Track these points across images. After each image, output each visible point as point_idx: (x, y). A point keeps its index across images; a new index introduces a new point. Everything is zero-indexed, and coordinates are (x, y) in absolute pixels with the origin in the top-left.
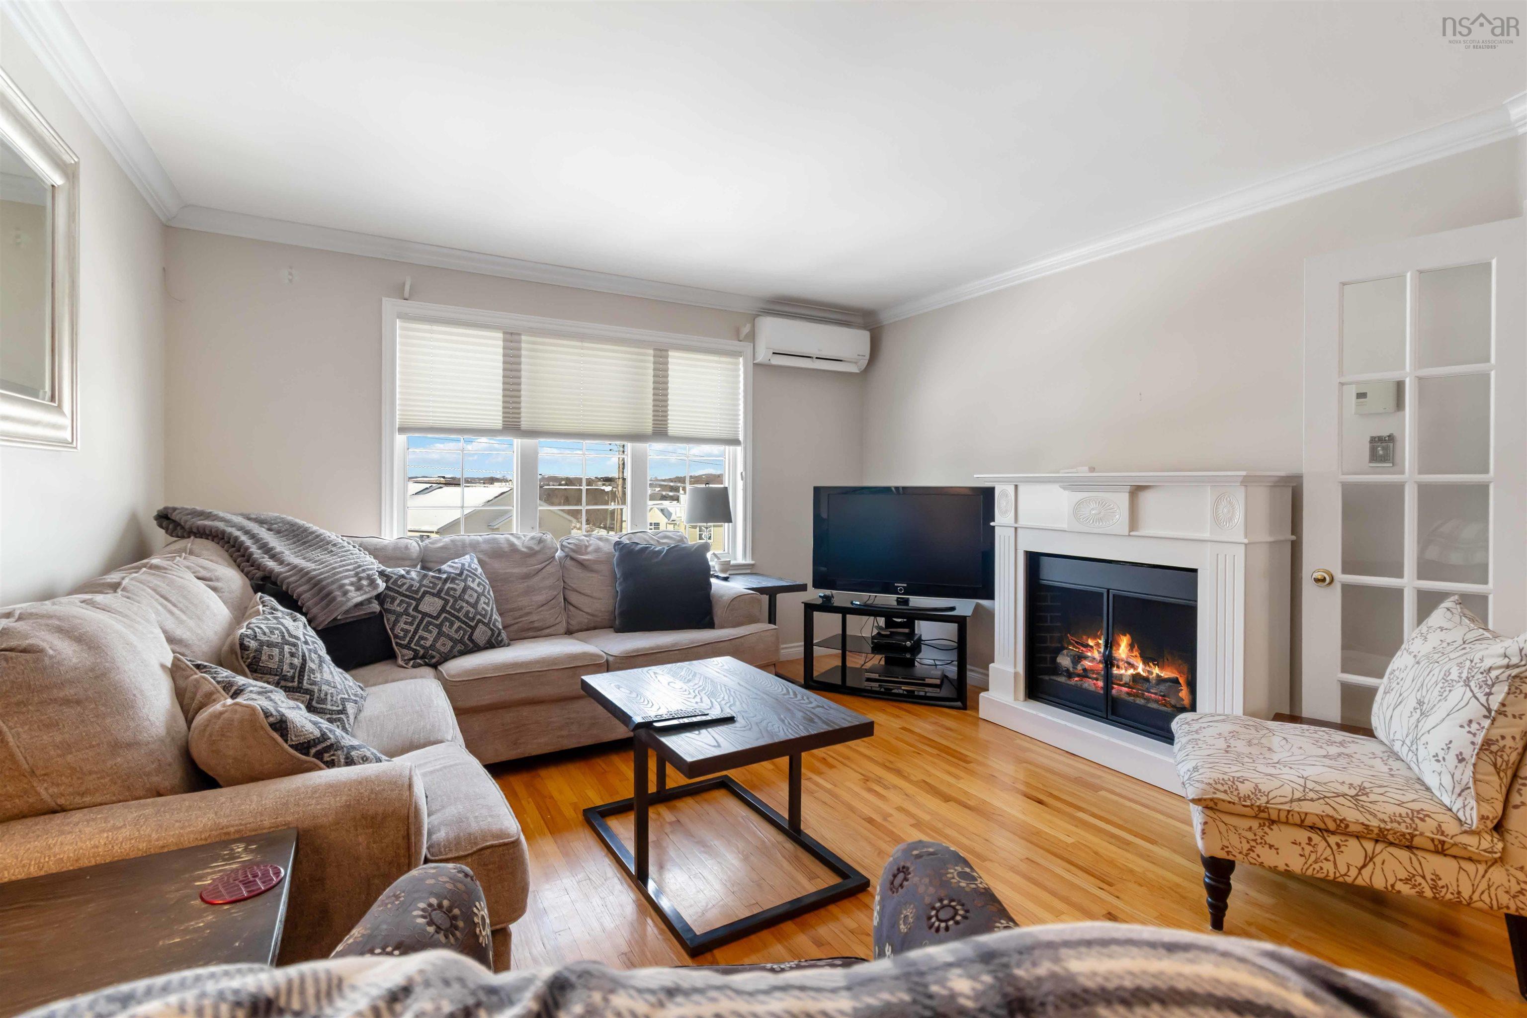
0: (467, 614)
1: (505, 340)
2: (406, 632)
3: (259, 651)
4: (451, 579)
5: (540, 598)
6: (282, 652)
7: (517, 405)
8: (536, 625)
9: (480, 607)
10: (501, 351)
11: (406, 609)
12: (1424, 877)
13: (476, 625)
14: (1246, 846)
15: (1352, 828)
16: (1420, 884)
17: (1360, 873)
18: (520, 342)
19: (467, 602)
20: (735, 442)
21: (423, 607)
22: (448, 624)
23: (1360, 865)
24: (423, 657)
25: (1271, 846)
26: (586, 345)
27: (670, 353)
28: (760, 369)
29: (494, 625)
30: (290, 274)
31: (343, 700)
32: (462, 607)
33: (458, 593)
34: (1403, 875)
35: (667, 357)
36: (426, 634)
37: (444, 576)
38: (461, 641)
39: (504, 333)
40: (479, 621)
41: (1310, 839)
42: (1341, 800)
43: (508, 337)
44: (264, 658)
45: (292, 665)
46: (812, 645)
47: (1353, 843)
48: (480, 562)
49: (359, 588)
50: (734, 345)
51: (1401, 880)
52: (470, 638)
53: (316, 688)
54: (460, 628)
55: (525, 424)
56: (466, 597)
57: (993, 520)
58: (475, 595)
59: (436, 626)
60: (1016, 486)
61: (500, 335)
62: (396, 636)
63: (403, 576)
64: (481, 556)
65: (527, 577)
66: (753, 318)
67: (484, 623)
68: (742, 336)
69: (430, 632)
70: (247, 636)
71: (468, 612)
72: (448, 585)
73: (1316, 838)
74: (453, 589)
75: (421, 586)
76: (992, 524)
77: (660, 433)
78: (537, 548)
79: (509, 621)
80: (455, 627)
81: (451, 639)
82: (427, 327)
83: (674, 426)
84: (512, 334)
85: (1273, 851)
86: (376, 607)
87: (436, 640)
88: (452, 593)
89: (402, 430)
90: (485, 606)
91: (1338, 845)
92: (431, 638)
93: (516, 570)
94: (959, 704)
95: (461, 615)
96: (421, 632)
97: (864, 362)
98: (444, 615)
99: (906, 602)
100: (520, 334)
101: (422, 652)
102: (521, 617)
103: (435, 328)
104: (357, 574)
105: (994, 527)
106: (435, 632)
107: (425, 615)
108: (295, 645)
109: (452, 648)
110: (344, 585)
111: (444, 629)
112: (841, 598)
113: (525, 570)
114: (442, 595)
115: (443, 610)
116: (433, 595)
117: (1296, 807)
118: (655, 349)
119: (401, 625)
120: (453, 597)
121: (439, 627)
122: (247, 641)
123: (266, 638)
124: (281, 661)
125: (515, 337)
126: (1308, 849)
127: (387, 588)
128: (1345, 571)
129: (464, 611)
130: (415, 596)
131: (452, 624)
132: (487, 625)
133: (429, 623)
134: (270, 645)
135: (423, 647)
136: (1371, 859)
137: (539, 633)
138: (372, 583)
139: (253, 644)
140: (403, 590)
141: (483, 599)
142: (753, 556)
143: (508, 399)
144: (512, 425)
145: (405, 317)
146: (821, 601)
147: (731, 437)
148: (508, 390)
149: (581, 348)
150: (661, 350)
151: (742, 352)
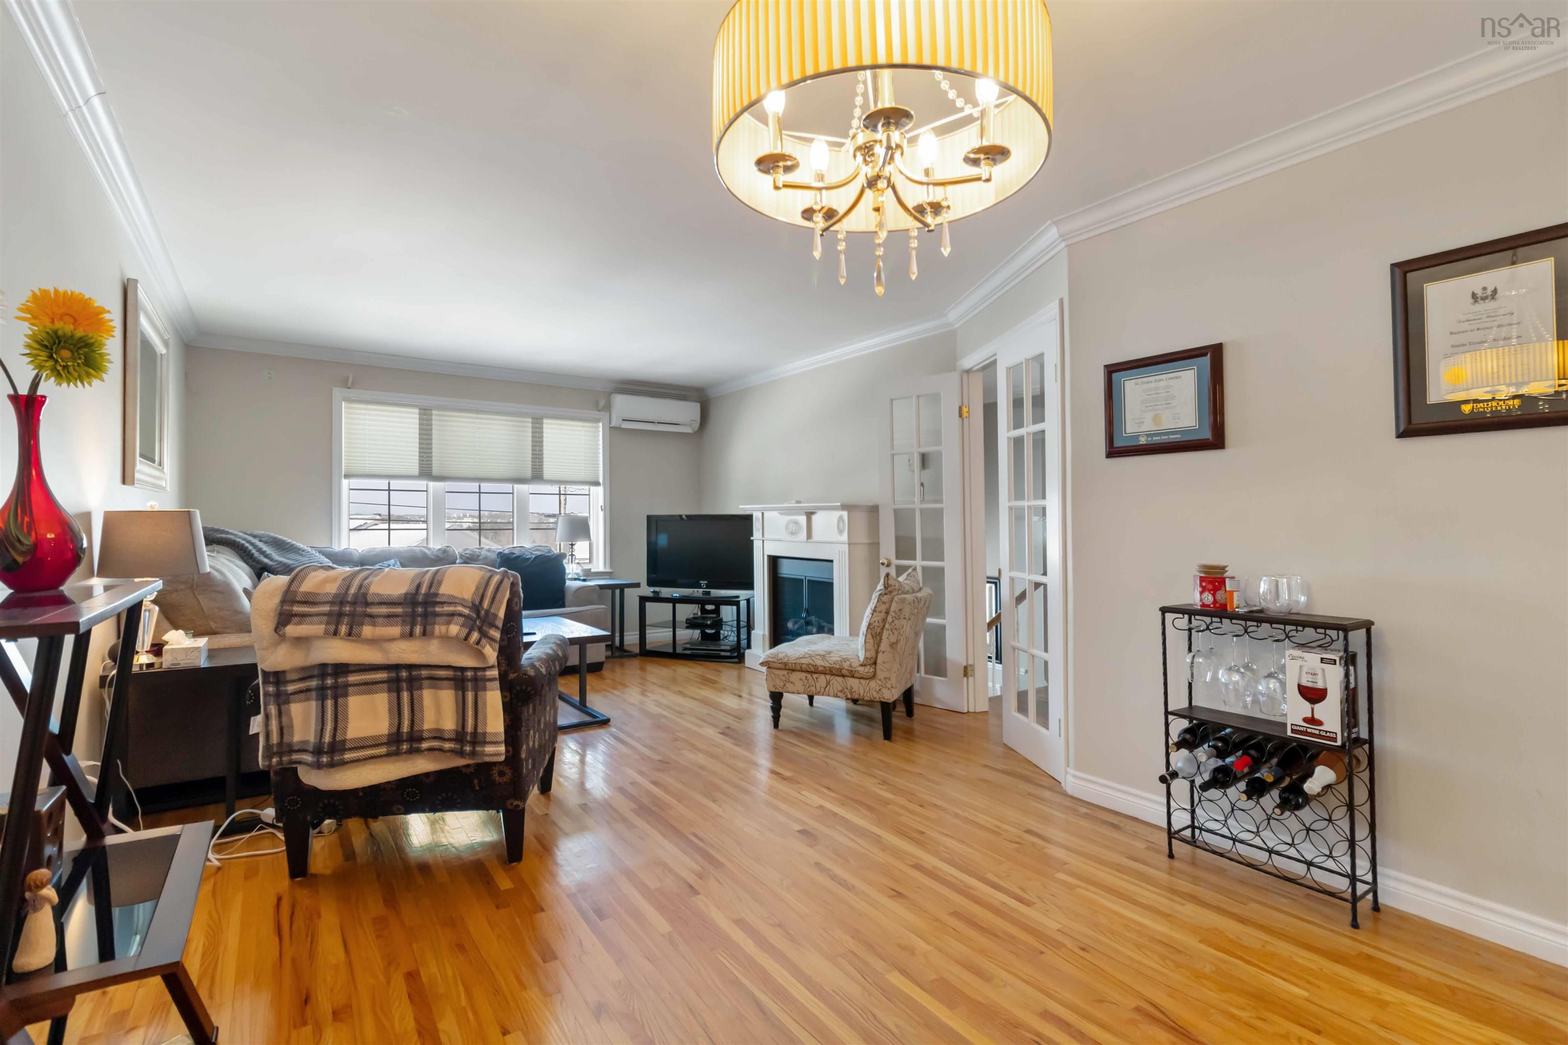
1: (420, 414)
7: (429, 459)
10: (417, 421)
12: (848, 689)
15: (820, 669)
16: (847, 693)
17: (825, 691)
18: (431, 415)
20: (597, 484)
23: (825, 687)
25: (791, 683)
26: (480, 416)
27: (545, 421)
28: (614, 431)
30: (269, 373)
34: (840, 689)
35: (542, 423)
39: (420, 409)
41: (806, 677)
42: (818, 657)
43: (423, 412)
46: (645, 626)
47: (822, 677)
50: (597, 414)
51: (840, 692)
55: (435, 471)
57: (752, 535)
60: (763, 514)
61: (417, 411)
66: (609, 395)
68: (600, 408)
73: (809, 676)
76: (752, 538)
77: (537, 476)
78: (441, 556)
82: (365, 406)
83: (548, 473)
84: (425, 410)
89: (347, 476)
91: (816, 678)
94: (736, 660)
97: (696, 425)
99: (709, 593)
100: (431, 410)
103: (370, 407)
105: (753, 541)
112: (666, 592)
117: (798, 661)
118: (533, 419)
125: (427, 412)
128: (897, 558)
136: (829, 683)
142: (611, 567)
143: (423, 455)
144: (426, 473)
145: (349, 400)
146: (651, 595)
147: (593, 480)
148: (423, 448)
149: (477, 418)
150: (537, 419)
151: (600, 419)
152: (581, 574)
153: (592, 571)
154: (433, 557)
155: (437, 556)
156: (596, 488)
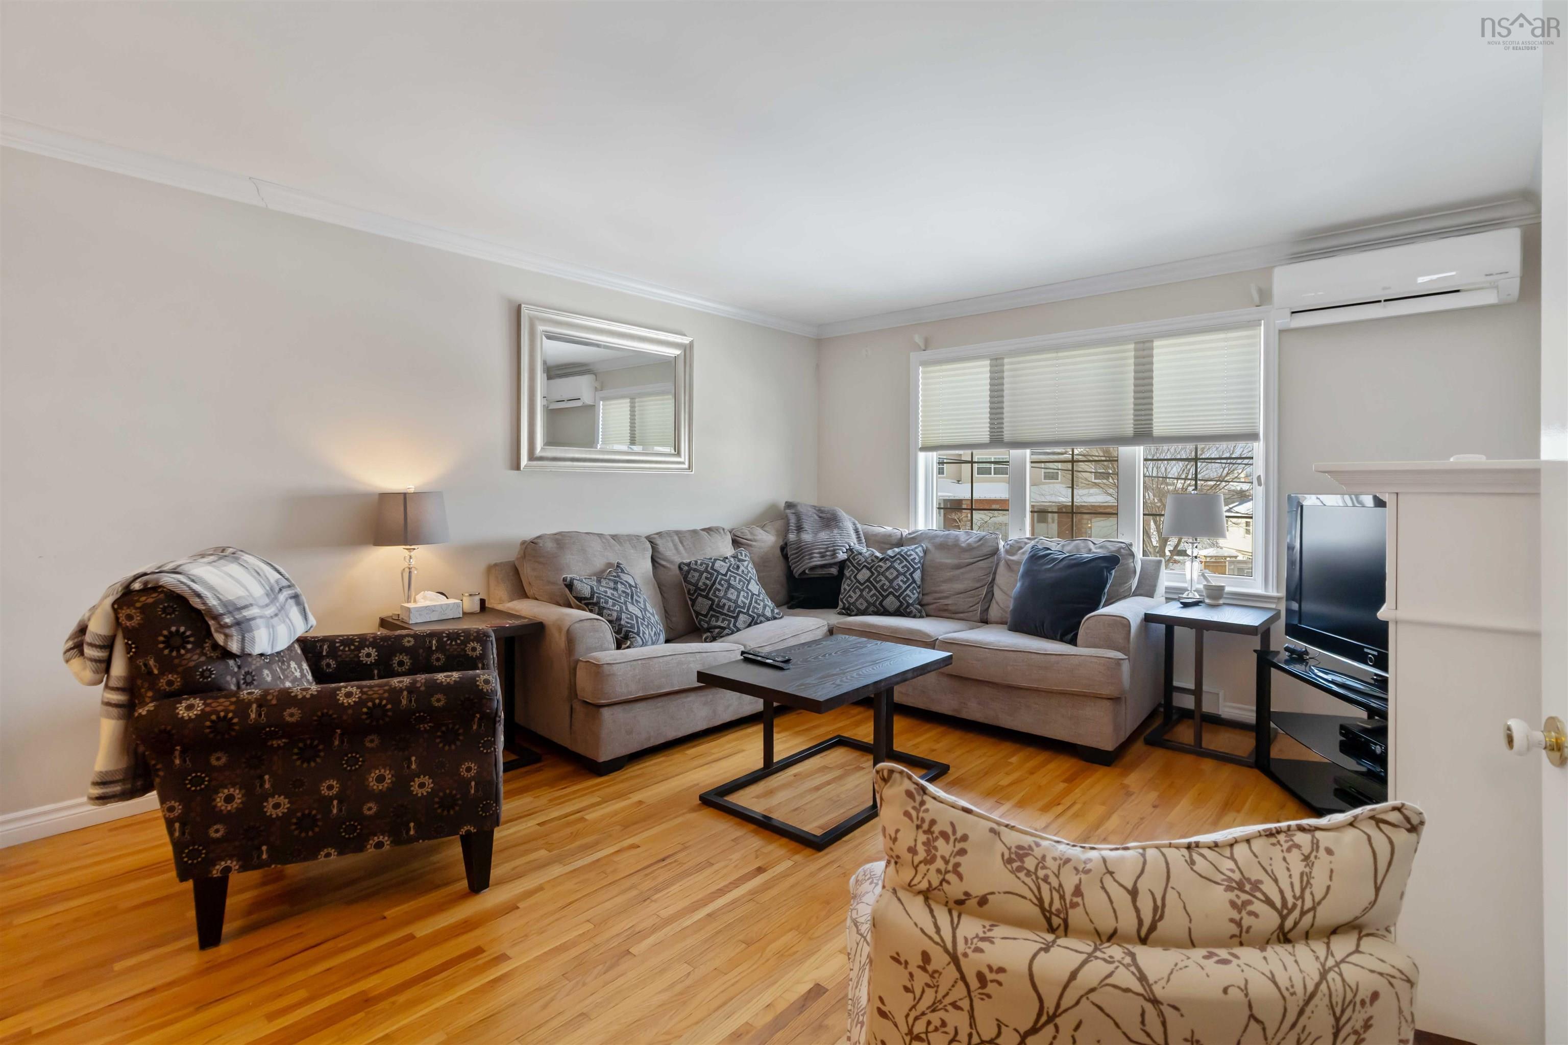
1: (991, 366)
2: (846, 590)
3: (688, 572)
4: (885, 559)
5: (959, 586)
8: (951, 608)
9: (896, 583)
10: (988, 375)
11: (851, 575)
13: (888, 595)
18: (1003, 365)
19: (886, 578)
21: (859, 576)
22: (867, 590)
24: (848, 609)
26: (1060, 354)
27: (1156, 342)
29: (904, 598)
31: (740, 612)
32: (880, 580)
33: (883, 570)
35: (1153, 348)
36: (854, 594)
37: (883, 556)
38: (874, 604)
39: (991, 360)
40: (891, 593)
43: (994, 362)
44: (689, 576)
45: (705, 583)
48: (925, 552)
49: (823, 556)
50: (1248, 313)
52: (881, 604)
53: (717, 600)
54: (874, 595)
55: (1007, 436)
56: (887, 574)
58: (895, 573)
59: (860, 590)
61: (988, 362)
62: (841, 593)
63: (860, 552)
64: (929, 547)
65: (958, 567)
67: (894, 595)
68: (1254, 299)
70: (684, 564)
71: (884, 584)
72: (881, 564)
74: (881, 567)
75: (867, 561)
77: (1142, 434)
78: (978, 546)
79: (927, 599)
80: (872, 593)
81: (867, 601)
82: (938, 368)
83: (1162, 425)
84: (996, 359)
86: (834, 571)
87: (857, 600)
88: (879, 569)
90: (902, 583)
92: (855, 597)
93: (949, 561)
95: (878, 586)
96: (852, 593)
98: (868, 583)
99: (1384, 683)
100: (1003, 358)
101: (847, 605)
102: (940, 599)
103: (944, 367)
104: (827, 548)
106: (859, 593)
107: (858, 581)
108: (712, 574)
109: (867, 608)
110: (814, 553)
111: (864, 593)
113: (954, 561)
114: (873, 570)
115: (868, 580)
116: (869, 568)
118: (1137, 343)
119: (846, 585)
120: (880, 572)
121: (862, 591)
122: (682, 566)
123: (695, 567)
124: (699, 580)
125: (999, 361)
127: (848, 559)
130: (859, 566)
131: (870, 590)
132: (897, 598)
133: (858, 587)
134: (695, 570)
135: (849, 602)
138: (834, 554)
139: (686, 568)
140: (855, 562)
141: (903, 577)
144: (996, 440)
145: (925, 363)
146: (1284, 657)
148: (994, 408)
149: (1057, 359)
150: (1144, 342)
151: (1260, 320)
153: (1227, 589)
154: (963, 545)
155: (969, 545)
156: (1256, 444)
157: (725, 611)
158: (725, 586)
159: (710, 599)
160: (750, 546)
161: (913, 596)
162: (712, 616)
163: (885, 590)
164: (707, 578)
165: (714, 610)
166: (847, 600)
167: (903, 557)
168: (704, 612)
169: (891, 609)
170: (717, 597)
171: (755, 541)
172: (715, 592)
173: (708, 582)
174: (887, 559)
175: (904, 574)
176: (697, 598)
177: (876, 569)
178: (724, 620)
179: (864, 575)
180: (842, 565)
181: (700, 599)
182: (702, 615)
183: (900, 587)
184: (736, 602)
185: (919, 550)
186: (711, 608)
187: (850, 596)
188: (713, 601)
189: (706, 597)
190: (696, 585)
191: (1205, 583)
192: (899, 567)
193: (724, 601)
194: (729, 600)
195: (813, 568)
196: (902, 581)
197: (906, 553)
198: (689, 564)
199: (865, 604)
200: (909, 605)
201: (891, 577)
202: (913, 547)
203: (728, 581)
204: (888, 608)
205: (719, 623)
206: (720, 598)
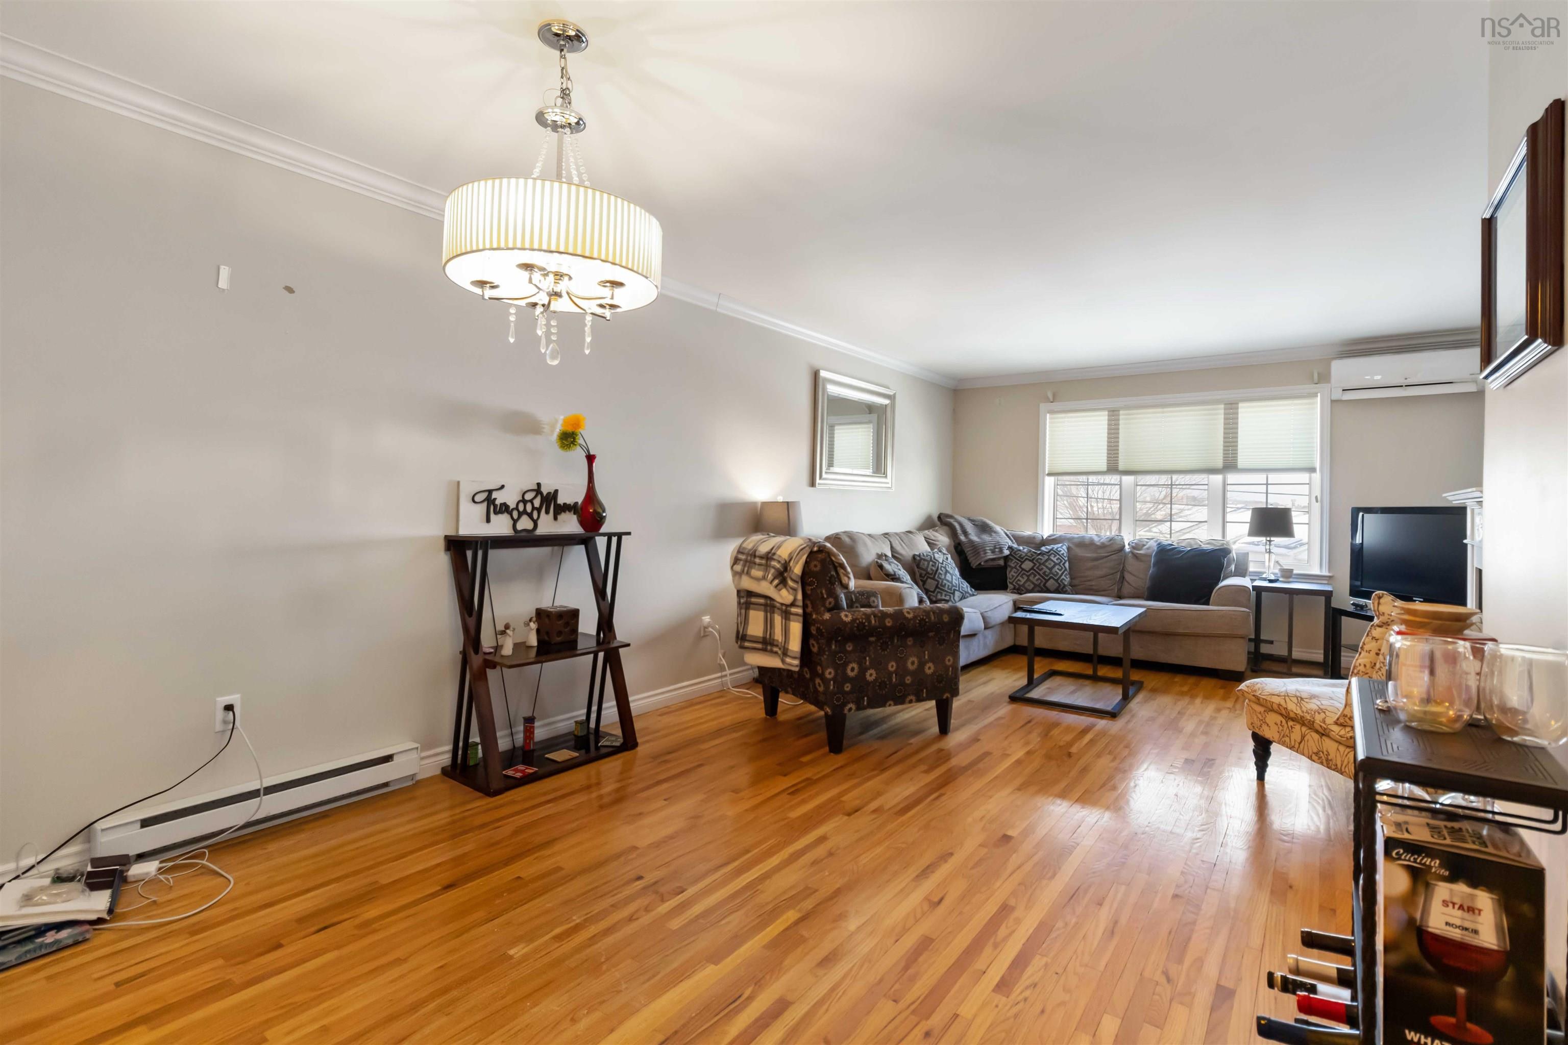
0: (1044, 573)
1: (1108, 416)
2: (1013, 576)
3: (920, 561)
4: (1042, 554)
5: (1099, 573)
6: (929, 564)
7: (1116, 455)
8: (1094, 587)
9: (1053, 571)
10: (1107, 423)
11: (1016, 566)
12: (1323, 753)
13: (1049, 579)
14: (1259, 725)
15: (1292, 715)
16: (1321, 757)
17: (1299, 746)
18: (1118, 415)
19: (1047, 567)
20: (1312, 470)
21: (1023, 566)
22: (1032, 575)
23: (1299, 741)
24: (1018, 589)
25: (1268, 725)
26: (1165, 410)
27: (1240, 405)
28: (1337, 405)
29: (1061, 581)
31: (955, 590)
32: (1044, 569)
33: (1043, 561)
34: (1315, 750)
35: (1238, 408)
36: (1021, 579)
37: (1039, 552)
38: (1039, 585)
39: (1108, 411)
40: (1051, 577)
41: (1281, 722)
42: (1294, 699)
43: (1111, 413)
44: (921, 564)
45: (932, 569)
48: (1069, 548)
49: (993, 552)
50: (1309, 388)
51: (1314, 753)
52: (1044, 585)
53: (940, 581)
55: (1121, 467)
56: (1047, 564)
58: (1053, 564)
59: (1027, 576)
61: (1106, 413)
62: (1010, 579)
63: (1020, 550)
64: (1071, 545)
65: (1096, 559)
66: (1327, 362)
67: (1054, 579)
68: (1316, 380)
69: (1023, 578)
70: (916, 555)
71: (1045, 572)
72: (1039, 557)
73: (1284, 721)
74: (1041, 559)
75: (1026, 555)
76: (1465, 541)
77: (1229, 467)
78: (1107, 544)
79: (1076, 582)
80: (1037, 577)
81: (1033, 583)
82: (1063, 414)
83: (1242, 462)
84: (1113, 411)
85: (1268, 728)
86: (1002, 562)
87: (1025, 583)
88: (1039, 561)
89: (1050, 474)
90: (1058, 571)
91: (1291, 726)
92: (1023, 581)
93: (1089, 555)
95: (1040, 573)
96: (1019, 578)
98: (1032, 571)
100: (1119, 411)
101: (1016, 586)
102: (1085, 581)
103: (1069, 415)
104: (995, 546)
106: (1026, 578)
107: (1023, 569)
108: (935, 563)
109: (1033, 589)
110: (986, 550)
111: (1030, 578)
113: (1094, 555)
114: (1034, 561)
115: (1032, 568)
116: (1030, 560)
118: (1225, 404)
119: (1012, 573)
120: (1039, 563)
121: (1028, 576)
122: (916, 557)
123: (923, 557)
124: (928, 567)
125: (1115, 413)
126: (1281, 728)
127: (1010, 554)
129: (1043, 571)
130: (1022, 559)
131: (1035, 576)
132: (1057, 581)
133: (1024, 574)
134: (925, 560)
135: (1018, 585)
136: (1304, 737)
137: (1097, 593)
138: (1001, 551)
139: (918, 558)
140: (1017, 557)
141: (1057, 567)
142: (1330, 568)
143: (1110, 452)
144: (1113, 468)
145: (1052, 412)
146: (1351, 609)
147: (1310, 466)
148: (1111, 446)
149: (1163, 412)
150: (1231, 404)
151: (1317, 393)
152: (1279, 575)
153: (1295, 572)
154: (1098, 544)
155: (1103, 543)
156: (1313, 475)
157: (946, 589)
158: (944, 571)
159: (937, 580)
160: (935, 544)
161: (1067, 580)
162: (938, 592)
163: (1047, 576)
164: (933, 566)
165: (939, 588)
166: (1016, 583)
167: (1056, 553)
168: (932, 590)
169: (1052, 589)
170: (941, 579)
171: (938, 541)
172: (938, 576)
173: (934, 568)
174: (1044, 554)
175: (1059, 564)
176: (927, 579)
177: (1037, 561)
178: (946, 595)
179: (1027, 565)
180: (1006, 558)
181: (929, 580)
182: (931, 592)
183: (1058, 573)
184: (952, 583)
185: (1064, 547)
186: (937, 587)
187: (1019, 580)
188: (938, 582)
189: (933, 579)
190: (926, 570)
191: (1279, 567)
192: (1055, 559)
193: (945, 581)
194: (948, 581)
195: (986, 561)
196: (1058, 569)
197: (1057, 549)
198: (919, 556)
199: (1032, 586)
200: (1065, 586)
201: (1050, 566)
202: (1060, 545)
203: (945, 568)
204: (1049, 588)
205: (943, 597)
206: (943, 580)
